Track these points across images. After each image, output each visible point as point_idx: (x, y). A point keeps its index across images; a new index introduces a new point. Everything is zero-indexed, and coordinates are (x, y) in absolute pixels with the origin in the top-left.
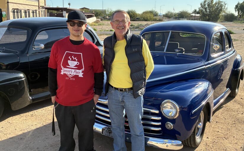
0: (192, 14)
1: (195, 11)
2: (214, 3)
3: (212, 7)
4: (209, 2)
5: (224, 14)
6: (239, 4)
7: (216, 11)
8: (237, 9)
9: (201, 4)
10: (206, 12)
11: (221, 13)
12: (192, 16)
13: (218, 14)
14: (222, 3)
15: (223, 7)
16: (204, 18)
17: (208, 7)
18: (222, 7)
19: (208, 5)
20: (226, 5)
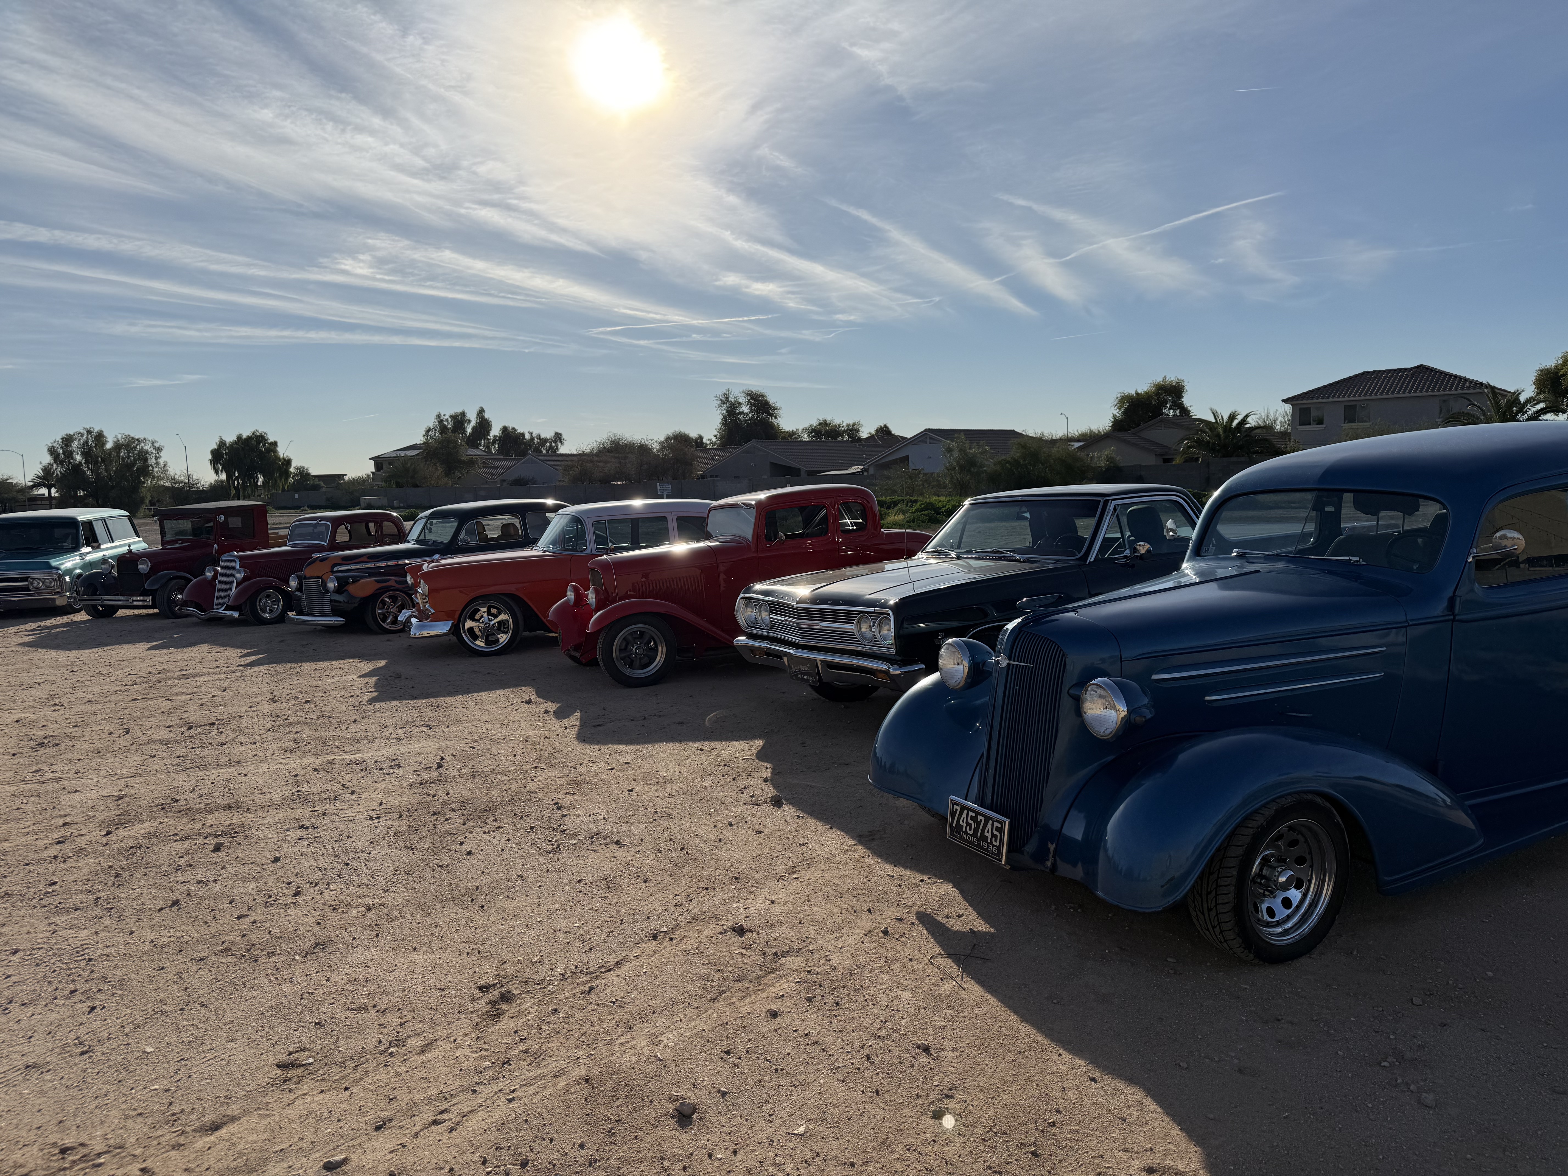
1: (38, 477)
2: (109, 446)
3: (103, 460)
4: (86, 443)
7: (123, 477)
8: (219, 465)
11: (145, 480)
14: (142, 444)
15: (151, 462)
17: (87, 462)
18: (146, 460)
19: (87, 454)
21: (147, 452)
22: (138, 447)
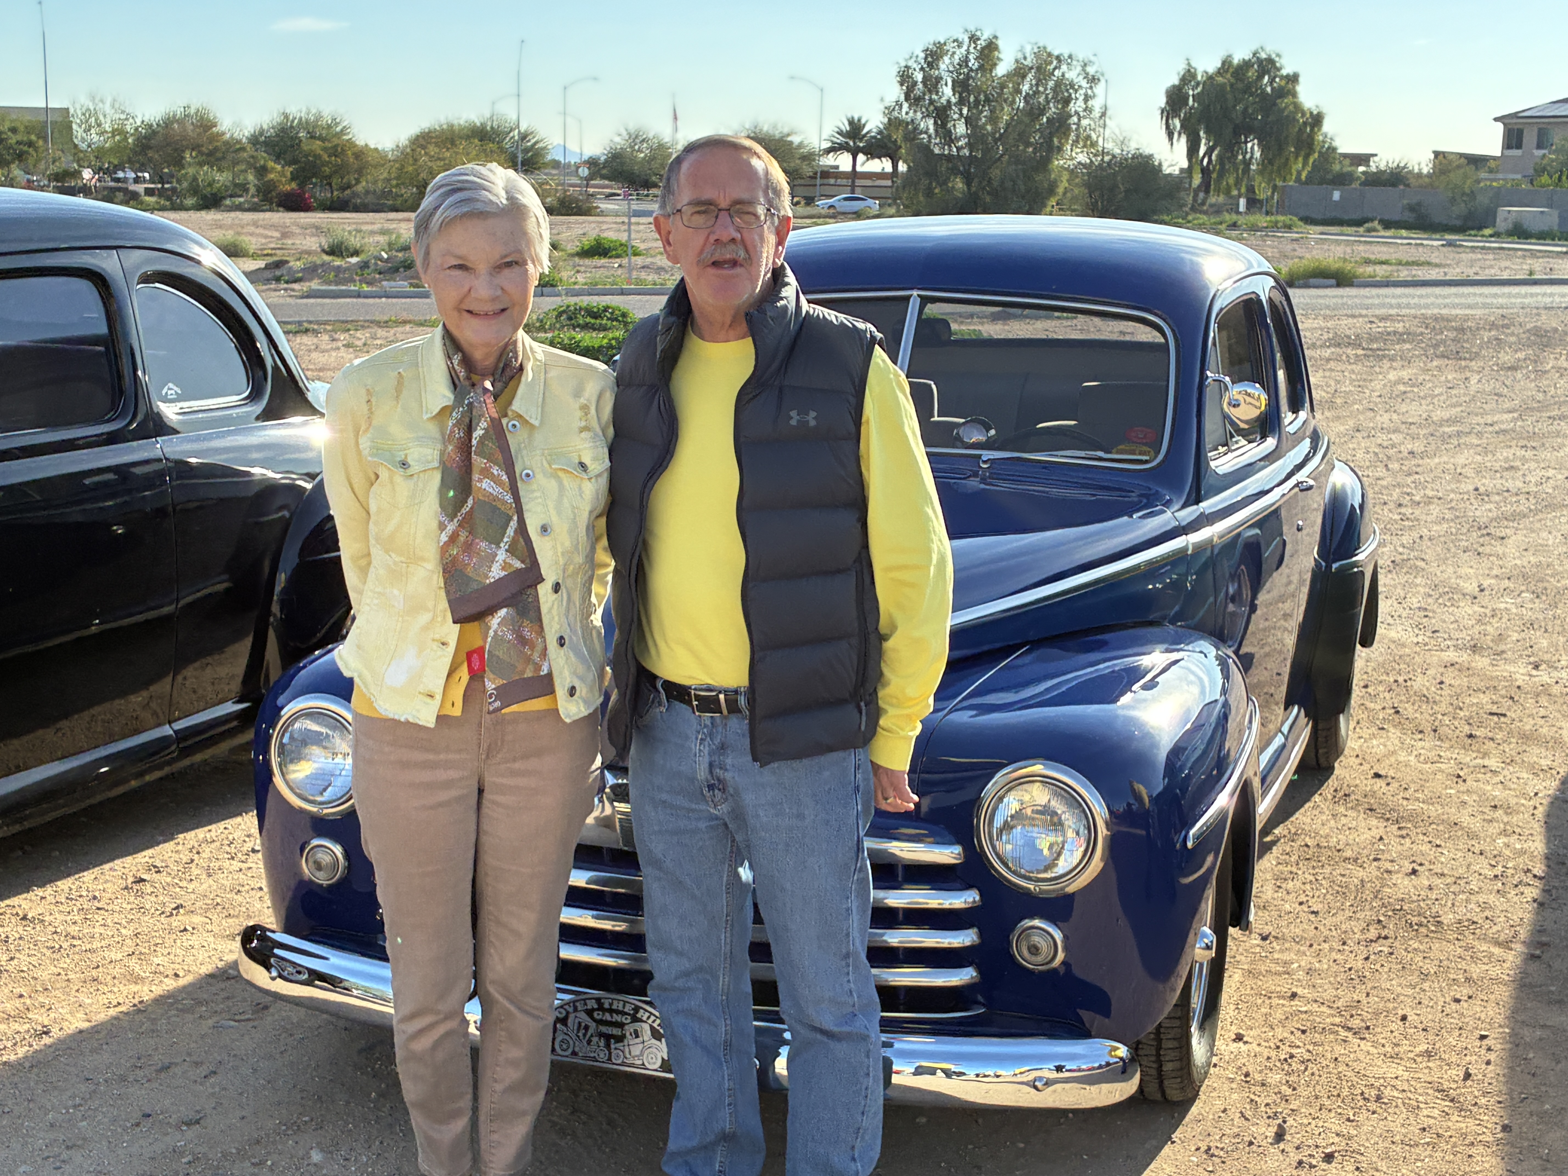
0: (829, 160)
1: (855, 129)
2: (1001, 70)
3: (987, 100)
4: (965, 61)
5: (1082, 158)
6: (1189, 76)
7: (1023, 138)
8: (1177, 123)
9: (905, 77)
10: (948, 137)
11: (1060, 149)
12: (827, 174)
13: (1043, 164)
14: (1064, 67)
15: (1077, 105)
16: (929, 193)
17: (961, 102)
18: (1067, 101)
19: (962, 86)
20: (1099, 89)
21: (1072, 85)
22: (1056, 73)
